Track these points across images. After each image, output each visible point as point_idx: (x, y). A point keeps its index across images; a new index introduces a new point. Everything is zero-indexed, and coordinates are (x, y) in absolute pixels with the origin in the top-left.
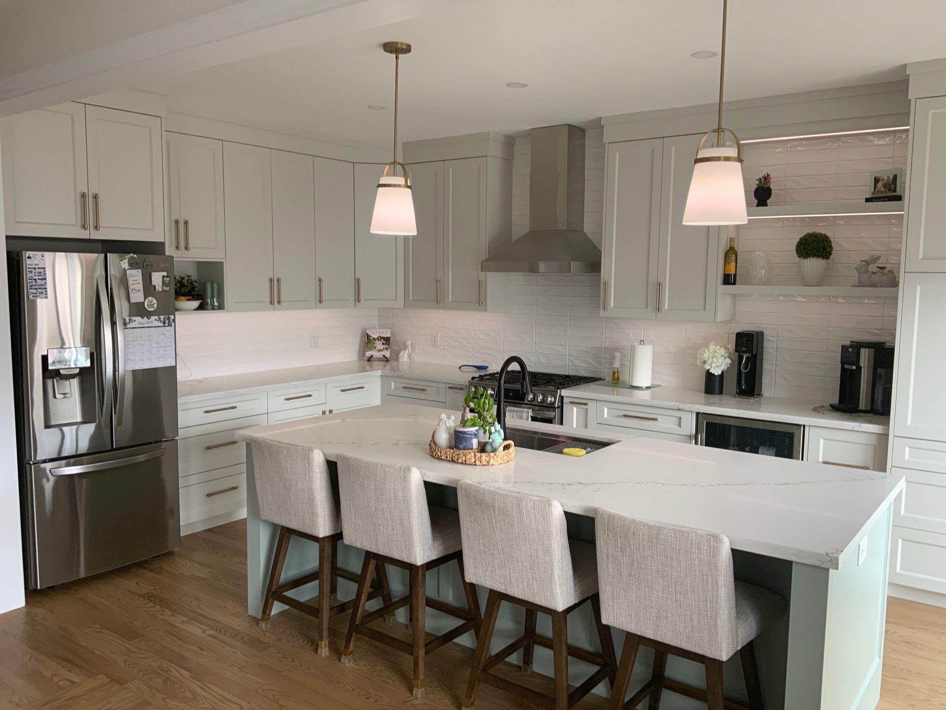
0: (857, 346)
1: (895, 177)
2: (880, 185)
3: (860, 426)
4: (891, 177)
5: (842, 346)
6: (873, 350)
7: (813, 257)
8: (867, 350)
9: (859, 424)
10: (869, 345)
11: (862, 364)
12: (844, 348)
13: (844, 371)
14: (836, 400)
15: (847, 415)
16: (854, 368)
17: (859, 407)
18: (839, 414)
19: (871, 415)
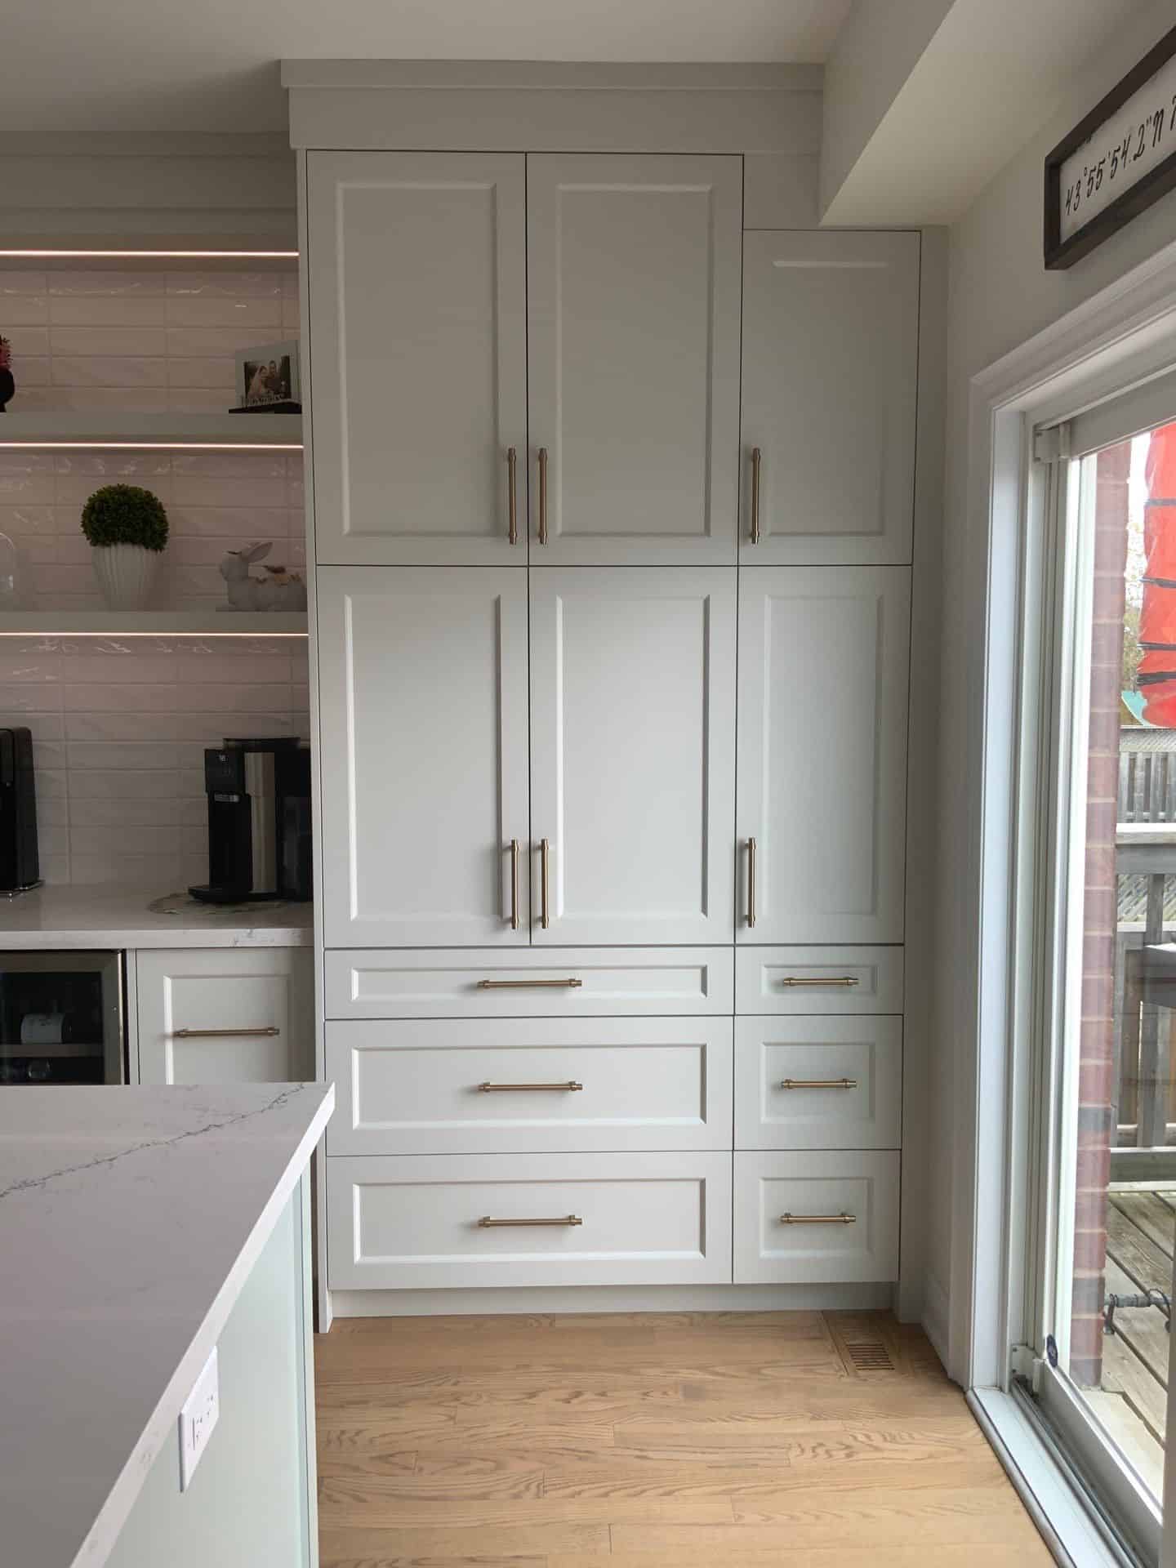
0: (238, 750)
1: (286, 360)
2: (256, 380)
3: (250, 935)
4: (279, 362)
5: (207, 751)
6: (271, 755)
7: (123, 542)
8: (260, 754)
9: (249, 931)
10: (262, 745)
11: (250, 789)
12: (211, 755)
13: (215, 808)
14: (202, 878)
15: (226, 910)
16: (235, 799)
17: (251, 889)
18: (209, 909)
19: (276, 903)
